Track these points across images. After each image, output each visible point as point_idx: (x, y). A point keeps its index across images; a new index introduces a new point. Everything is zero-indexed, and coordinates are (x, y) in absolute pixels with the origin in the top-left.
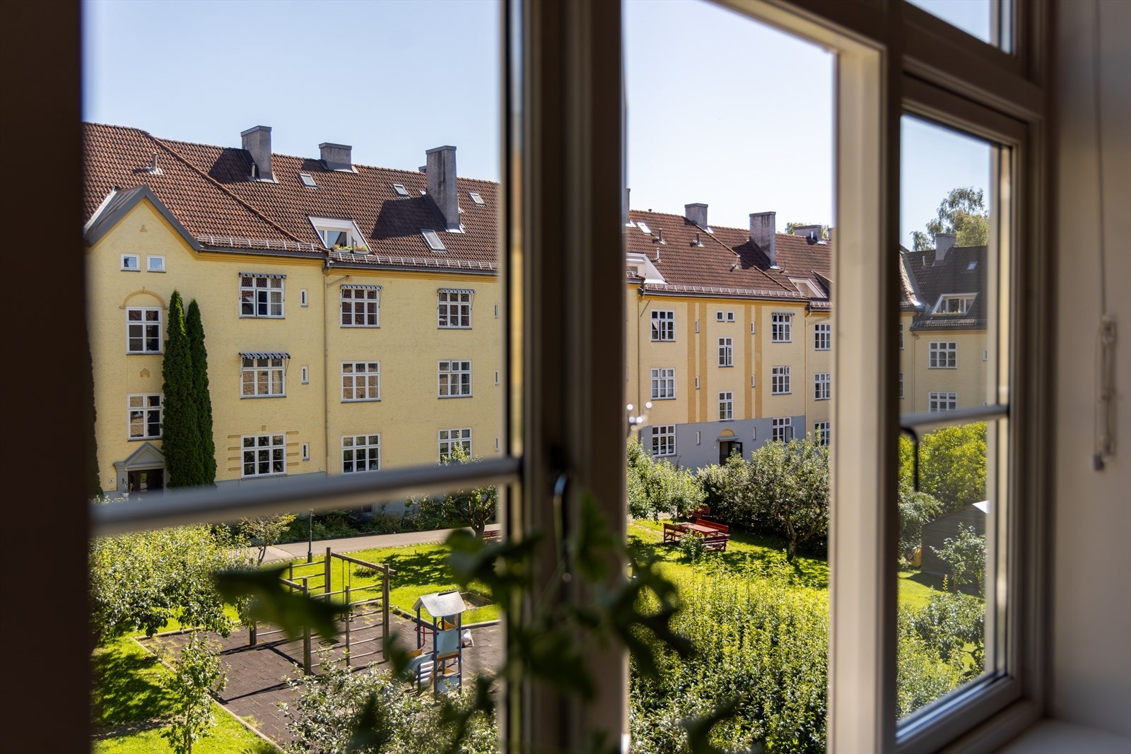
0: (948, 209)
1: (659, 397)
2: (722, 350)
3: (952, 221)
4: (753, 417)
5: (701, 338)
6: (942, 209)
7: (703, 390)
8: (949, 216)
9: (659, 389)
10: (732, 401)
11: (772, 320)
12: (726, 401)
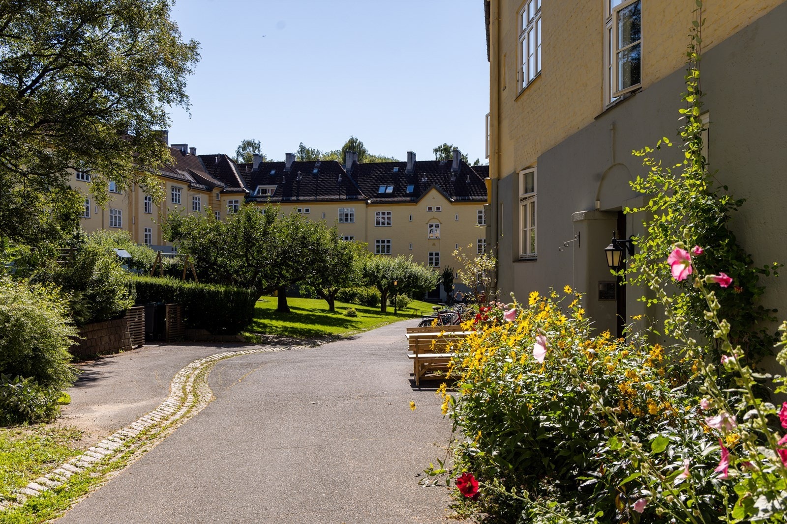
0: (241, 151)
1: (113, 226)
2: (146, 203)
3: (244, 159)
4: (162, 244)
5: (135, 194)
6: (238, 151)
7: (136, 224)
8: (242, 155)
9: (113, 221)
10: (151, 233)
11: (171, 190)
12: (148, 233)
